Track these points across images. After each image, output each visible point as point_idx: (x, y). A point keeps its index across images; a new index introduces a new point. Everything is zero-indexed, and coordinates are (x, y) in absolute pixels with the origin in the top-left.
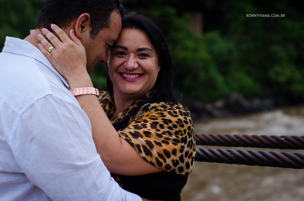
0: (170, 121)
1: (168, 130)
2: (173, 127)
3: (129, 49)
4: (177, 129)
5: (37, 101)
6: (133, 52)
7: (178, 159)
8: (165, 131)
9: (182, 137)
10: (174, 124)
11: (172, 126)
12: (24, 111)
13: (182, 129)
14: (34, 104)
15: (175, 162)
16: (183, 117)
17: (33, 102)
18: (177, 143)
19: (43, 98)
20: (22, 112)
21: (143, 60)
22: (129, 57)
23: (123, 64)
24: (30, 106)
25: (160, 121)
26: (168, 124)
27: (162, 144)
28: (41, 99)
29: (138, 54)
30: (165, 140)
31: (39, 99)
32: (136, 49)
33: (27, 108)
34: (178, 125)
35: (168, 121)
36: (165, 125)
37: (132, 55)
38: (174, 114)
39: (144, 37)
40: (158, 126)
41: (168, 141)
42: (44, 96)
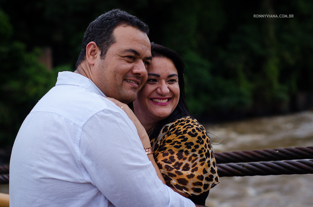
0: (192, 144)
1: (193, 153)
2: (196, 148)
3: (161, 76)
4: (200, 148)
5: (96, 114)
6: (164, 79)
7: (210, 173)
8: (190, 156)
9: (205, 153)
10: (196, 145)
11: (194, 148)
12: (85, 123)
13: (203, 146)
14: (93, 116)
15: (209, 178)
16: (201, 132)
17: (93, 115)
18: (203, 162)
19: (101, 111)
20: (83, 124)
21: (172, 85)
22: (161, 84)
23: (156, 90)
24: (90, 118)
25: (184, 148)
26: (190, 148)
27: (194, 173)
28: (99, 112)
29: (168, 80)
30: (194, 168)
31: (98, 112)
32: (167, 76)
33: (87, 120)
34: (199, 144)
35: (190, 145)
36: (189, 150)
37: (164, 81)
38: (193, 133)
39: (172, 64)
40: (184, 154)
41: (196, 166)
42: (102, 110)
